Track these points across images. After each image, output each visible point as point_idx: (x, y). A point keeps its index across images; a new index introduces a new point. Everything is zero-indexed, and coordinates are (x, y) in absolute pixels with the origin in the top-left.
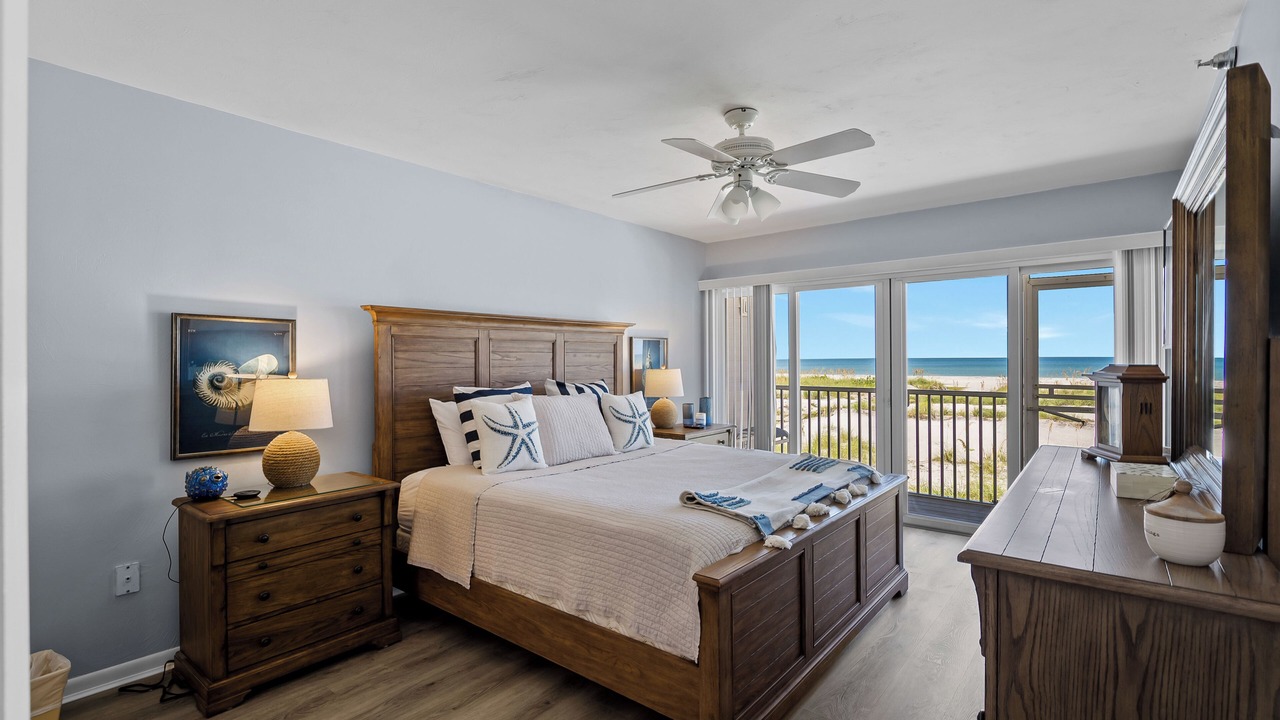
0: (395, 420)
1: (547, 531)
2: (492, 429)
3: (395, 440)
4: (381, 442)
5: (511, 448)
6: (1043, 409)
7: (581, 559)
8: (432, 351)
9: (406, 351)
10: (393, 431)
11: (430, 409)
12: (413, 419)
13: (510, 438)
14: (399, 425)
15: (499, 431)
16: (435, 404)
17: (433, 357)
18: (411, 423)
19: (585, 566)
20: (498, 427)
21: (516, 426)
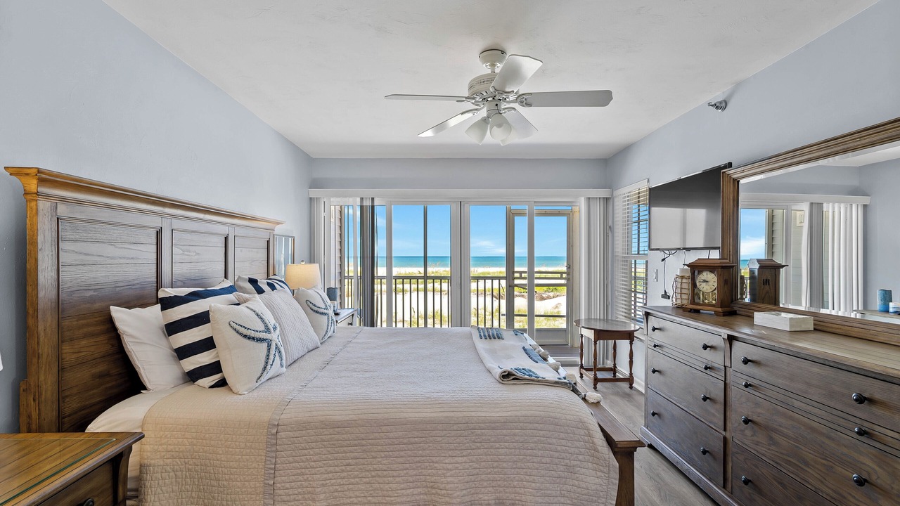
0: (61, 340)
1: (405, 441)
2: (245, 336)
3: (61, 370)
4: (42, 378)
5: (268, 356)
6: (517, 285)
7: (460, 460)
8: (110, 243)
9: (76, 241)
10: (59, 358)
11: (110, 321)
12: (86, 336)
13: (265, 345)
14: (66, 348)
15: (253, 339)
16: (118, 313)
17: (109, 250)
18: (84, 342)
19: (467, 466)
20: (252, 334)
21: (267, 330)
